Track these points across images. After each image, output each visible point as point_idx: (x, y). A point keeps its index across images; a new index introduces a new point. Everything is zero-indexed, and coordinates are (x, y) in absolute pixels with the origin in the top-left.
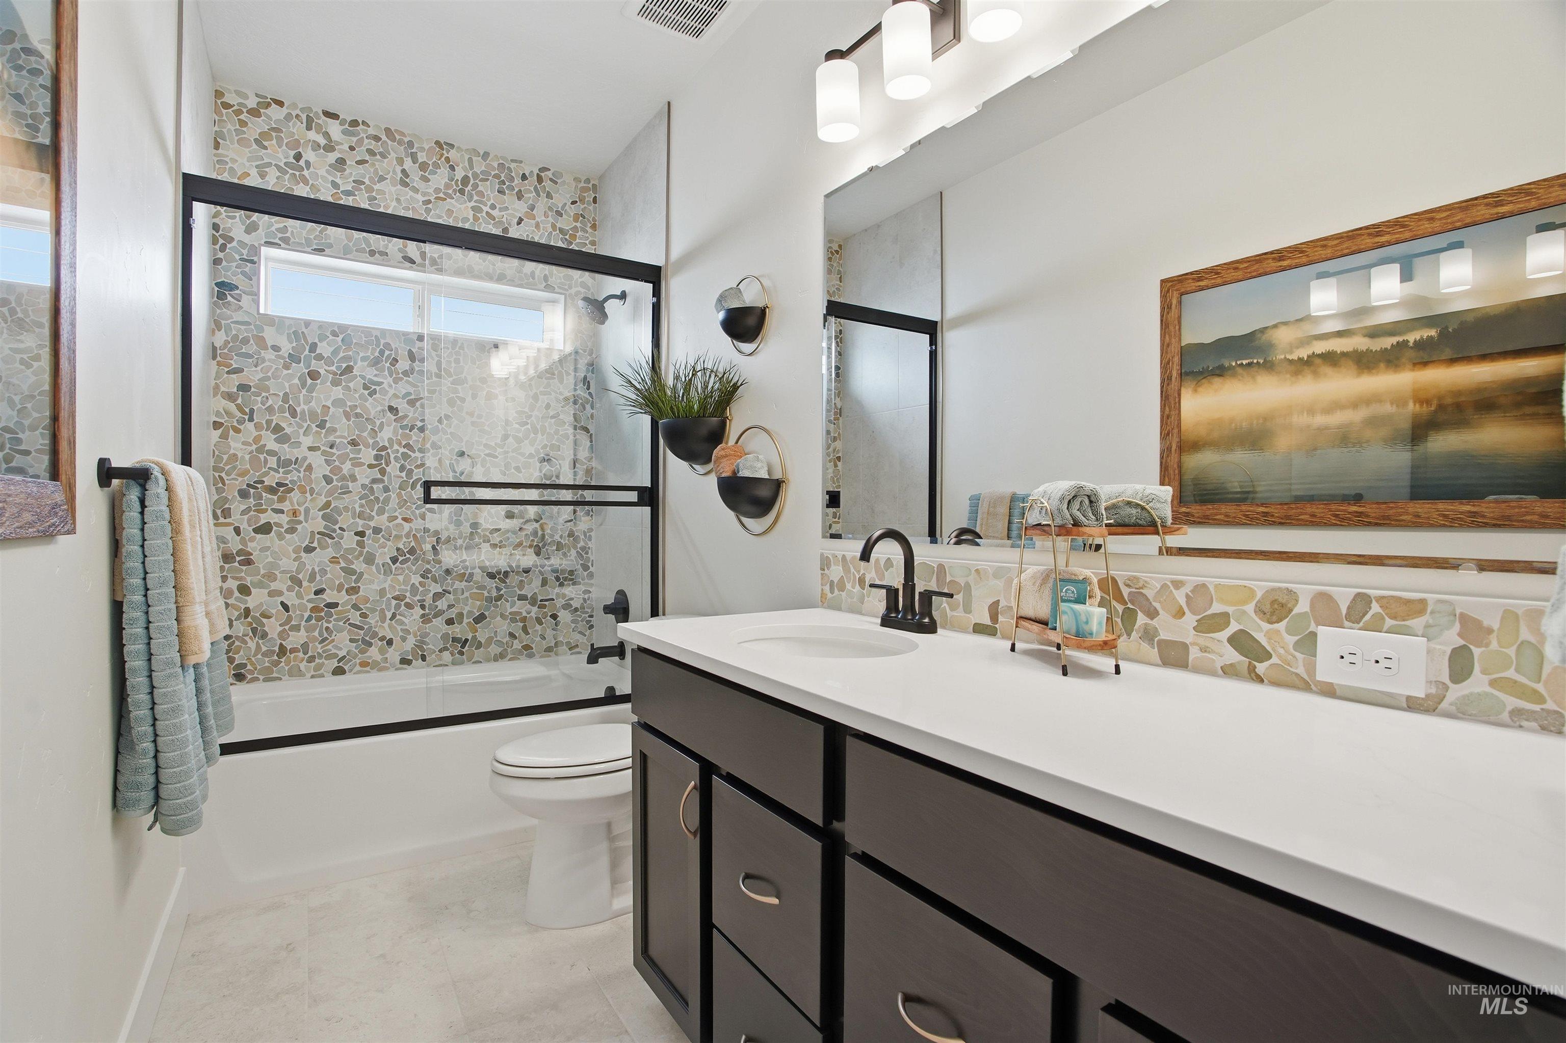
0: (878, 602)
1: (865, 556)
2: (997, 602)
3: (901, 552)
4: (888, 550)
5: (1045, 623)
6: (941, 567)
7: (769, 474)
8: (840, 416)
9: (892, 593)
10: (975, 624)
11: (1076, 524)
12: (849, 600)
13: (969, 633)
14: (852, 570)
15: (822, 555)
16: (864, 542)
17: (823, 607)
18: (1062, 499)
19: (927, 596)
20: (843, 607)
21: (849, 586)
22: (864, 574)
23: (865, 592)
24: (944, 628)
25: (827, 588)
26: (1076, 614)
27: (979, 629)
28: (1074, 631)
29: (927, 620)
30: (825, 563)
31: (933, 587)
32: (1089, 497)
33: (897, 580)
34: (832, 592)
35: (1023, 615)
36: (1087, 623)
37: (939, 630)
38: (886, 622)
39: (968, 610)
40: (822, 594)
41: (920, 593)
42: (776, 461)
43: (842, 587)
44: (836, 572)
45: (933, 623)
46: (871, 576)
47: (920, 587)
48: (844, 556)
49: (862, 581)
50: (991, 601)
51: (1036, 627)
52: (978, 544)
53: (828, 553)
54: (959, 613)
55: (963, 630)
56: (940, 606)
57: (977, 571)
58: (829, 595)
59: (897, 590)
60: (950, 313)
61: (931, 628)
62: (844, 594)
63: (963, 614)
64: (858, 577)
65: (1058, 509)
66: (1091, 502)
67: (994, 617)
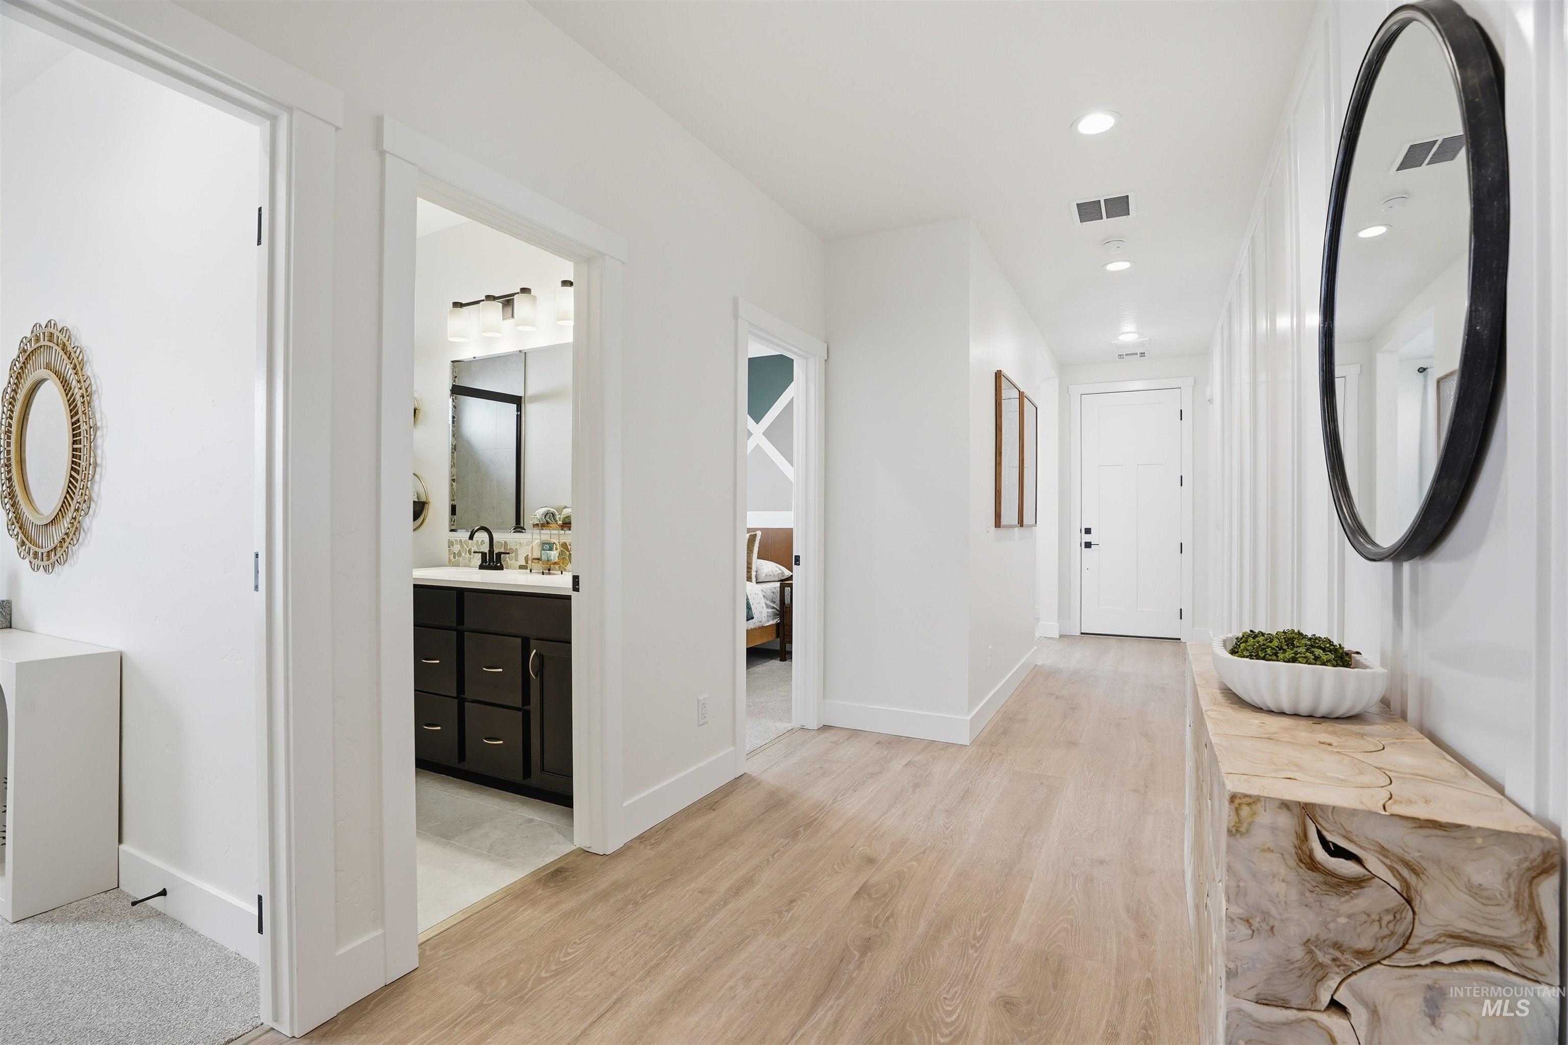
0: (478, 559)
1: (471, 538)
2: (528, 555)
3: (488, 537)
4: (482, 536)
5: (538, 559)
6: (505, 542)
7: (418, 499)
8: (455, 450)
9: (484, 554)
10: (520, 565)
11: (548, 523)
12: (463, 561)
13: (517, 569)
14: (465, 546)
15: (449, 540)
16: (470, 533)
17: (449, 566)
18: (542, 515)
19: (499, 554)
20: (460, 565)
21: (463, 554)
22: (471, 548)
23: (471, 556)
24: (507, 568)
25: (452, 556)
26: (547, 554)
27: (521, 567)
28: (546, 560)
29: (499, 564)
30: (451, 544)
31: (502, 550)
32: (552, 513)
33: (486, 549)
34: (454, 558)
35: (534, 558)
36: (550, 557)
37: (504, 569)
38: (481, 567)
39: (516, 560)
40: (449, 559)
41: (496, 553)
42: (422, 491)
43: (460, 554)
44: (456, 548)
45: (502, 565)
46: (474, 549)
47: (496, 551)
48: (461, 540)
49: (470, 551)
50: (525, 555)
51: (537, 561)
52: (522, 532)
53: (452, 539)
54: (513, 561)
55: (514, 569)
56: (506, 559)
57: (520, 543)
58: (453, 560)
59: (486, 553)
60: (531, 391)
61: (501, 568)
62: (461, 558)
63: (515, 562)
64: (468, 549)
65: (541, 519)
66: (553, 516)
67: (527, 562)
